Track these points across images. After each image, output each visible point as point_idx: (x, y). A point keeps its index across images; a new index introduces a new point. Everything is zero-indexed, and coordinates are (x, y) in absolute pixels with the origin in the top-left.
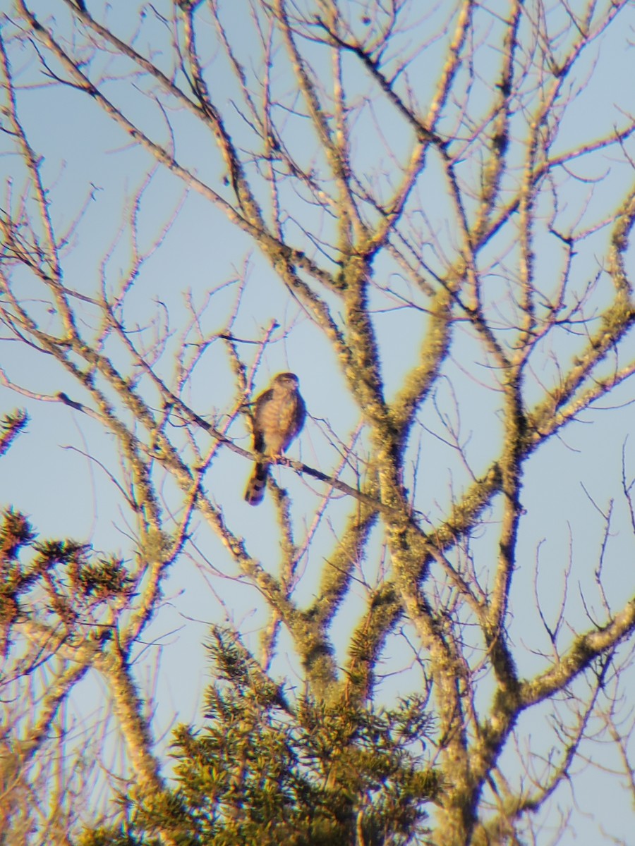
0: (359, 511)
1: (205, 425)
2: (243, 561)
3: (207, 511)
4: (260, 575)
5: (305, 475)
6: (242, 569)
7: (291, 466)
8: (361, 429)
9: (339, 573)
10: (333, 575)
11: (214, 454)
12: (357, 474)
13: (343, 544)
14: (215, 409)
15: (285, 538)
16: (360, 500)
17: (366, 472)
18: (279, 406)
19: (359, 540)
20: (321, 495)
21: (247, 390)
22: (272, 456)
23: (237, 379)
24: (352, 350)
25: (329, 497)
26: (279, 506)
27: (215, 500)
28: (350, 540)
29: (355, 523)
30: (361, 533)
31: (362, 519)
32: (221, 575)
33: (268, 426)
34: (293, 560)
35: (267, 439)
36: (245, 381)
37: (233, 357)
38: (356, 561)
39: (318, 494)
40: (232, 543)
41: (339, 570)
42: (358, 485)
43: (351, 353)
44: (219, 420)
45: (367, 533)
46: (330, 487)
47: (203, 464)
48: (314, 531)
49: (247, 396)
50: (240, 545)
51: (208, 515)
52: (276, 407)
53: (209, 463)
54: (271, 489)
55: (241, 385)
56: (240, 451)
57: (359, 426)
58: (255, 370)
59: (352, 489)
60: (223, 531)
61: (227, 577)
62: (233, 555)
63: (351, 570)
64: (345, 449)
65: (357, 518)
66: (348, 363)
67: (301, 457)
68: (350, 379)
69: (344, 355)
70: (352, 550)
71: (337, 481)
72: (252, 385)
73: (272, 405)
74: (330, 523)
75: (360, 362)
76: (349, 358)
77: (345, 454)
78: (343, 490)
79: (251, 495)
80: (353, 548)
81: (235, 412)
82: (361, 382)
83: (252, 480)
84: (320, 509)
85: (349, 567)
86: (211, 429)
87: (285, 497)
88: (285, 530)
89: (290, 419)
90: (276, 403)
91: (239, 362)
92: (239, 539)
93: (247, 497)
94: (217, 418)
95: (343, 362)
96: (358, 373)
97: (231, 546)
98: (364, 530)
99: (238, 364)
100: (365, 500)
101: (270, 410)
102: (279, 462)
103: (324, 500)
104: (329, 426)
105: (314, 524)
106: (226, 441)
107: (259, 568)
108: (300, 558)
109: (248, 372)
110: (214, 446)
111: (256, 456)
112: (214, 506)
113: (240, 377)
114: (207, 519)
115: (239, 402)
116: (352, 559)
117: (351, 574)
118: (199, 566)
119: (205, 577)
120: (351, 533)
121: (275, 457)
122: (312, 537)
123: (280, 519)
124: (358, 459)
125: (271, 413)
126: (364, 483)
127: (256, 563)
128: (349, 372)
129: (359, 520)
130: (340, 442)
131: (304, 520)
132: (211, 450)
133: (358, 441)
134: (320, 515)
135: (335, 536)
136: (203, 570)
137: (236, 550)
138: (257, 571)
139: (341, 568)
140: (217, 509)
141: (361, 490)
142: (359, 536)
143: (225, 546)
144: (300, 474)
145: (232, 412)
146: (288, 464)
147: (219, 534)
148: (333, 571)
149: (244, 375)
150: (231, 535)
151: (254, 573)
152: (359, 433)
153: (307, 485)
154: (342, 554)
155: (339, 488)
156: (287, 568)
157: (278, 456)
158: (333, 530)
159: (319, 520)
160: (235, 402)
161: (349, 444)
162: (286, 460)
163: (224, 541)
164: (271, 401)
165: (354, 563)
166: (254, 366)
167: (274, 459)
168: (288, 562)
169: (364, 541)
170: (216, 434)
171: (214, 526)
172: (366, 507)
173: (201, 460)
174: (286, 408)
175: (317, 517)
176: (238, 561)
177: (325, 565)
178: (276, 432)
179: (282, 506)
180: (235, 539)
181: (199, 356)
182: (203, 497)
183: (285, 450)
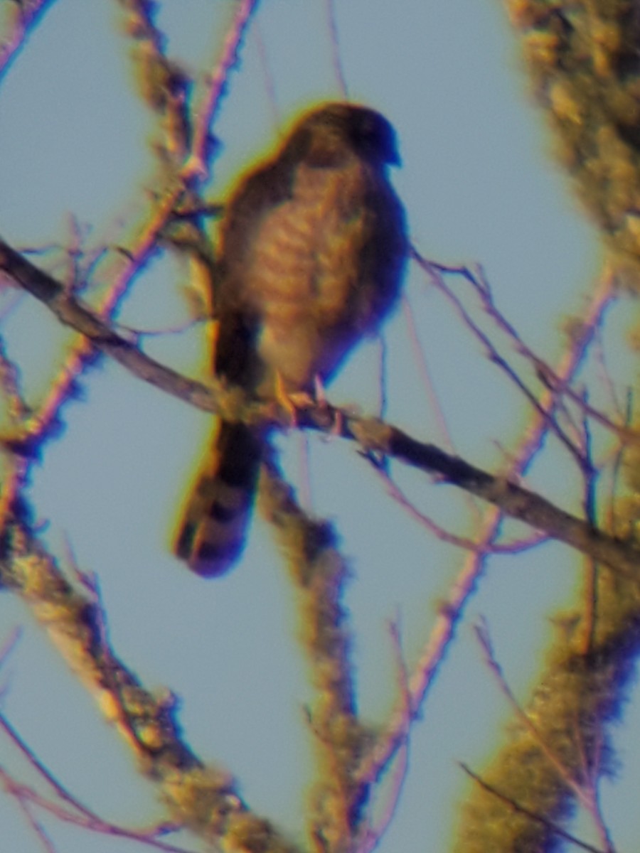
0: (593, 598)
1: (41, 284)
2: (173, 776)
3: (45, 595)
4: (236, 824)
5: (397, 466)
6: (169, 800)
7: (347, 433)
8: (603, 307)
9: (519, 821)
10: (494, 826)
11: (72, 390)
12: (587, 467)
13: (534, 717)
14: (75, 227)
15: (325, 697)
16: (595, 558)
17: (618, 460)
18: (312, 221)
19: (590, 703)
20: (455, 540)
21: (193, 163)
22: (280, 396)
23: (158, 127)
24: (574, 19)
25: (487, 548)
26: (305, 581)
27: (71, 556)
28: (556, 703)
29: (578, 642)
30: (599, 677)
31: (603, 629)
32: (94, 823)
33: (275, 293)
34: (358, 775)
35: (268, 340)
36: (183, 128)
37: (145, 46)
38: (579, 779)
39: (444, 536)
40: (134, 708)
41: (517, 809)
42: (589, 505)
43: (567, 27)
44: (92, 265)
45: (621, 678)
46: (489, 512)
47: (32, 426)
48: (430, 673)
49: (191, 182)
50: (165, 717)
51: (49, 611)
52: (303, 227)
53: (52, 425)
54: (275, 519)
55: (170, 144)
56: (164, 377)
57: (598, 297)
58: (221, 89)
59: (568, 518)
60: (100, 667)
61: (114, 831)
62: (134, 750)
63: (564, 809)
64: (544, 374)
65: (584, 625)
66: (559, 65)
67: (384, 401)
68: (562, 123)
69: (542, 38)
70: (565, 741)
71: (513, 488)
72: (210, 145)
73: (291, 218)
74: (486, 643)
75: (599, 59)
76: (562, 48)
77: (544, 396)
78: (536, 523)
79: (197, 538)
80: (569, 733)
81: (145, 238)
82: (604, 134)
83: (203, 486)
84: (454, 595)
85: (552, 800)
86: (61, 298)
87: (327, 552)
88: (327, 667)
89: (352, 272)
90: (302, 210)
91: (163, 63)
92: (161, 696)
93: (183, 546)
94: (82, 262)
95: (536, 63)
96: (593, 103)
97: (129, 720)
98: (611, 669)
99: (160, 73)
100: (615, 556)
101: (283, 236)
102: (305, 419)
103: (469, 558)
104: (485, 294)
105: (431, 648)
106: (115, 342)
107: (232, 801)
108: (380, 769)
109: (198, 100)
110: (70, 362)
111: (225, 398)
112: (72, 579)
113: (168, 119)
114: (45, 623)
115: (163, 204)
116: (563, 772)
117: (563, 823)
118: (17, 791)
119: (38, 828)
120: (560, 678)
121: (290, 401)
122: (423, 693)
123: (310, 630)
124: (588, 411)
125: (284, 248)
126: (612, 499)
127: (219, 782)
128: (561, 98)
129: (591, 634)
130: (525, 352)
131: (394, 631)
132: (61, 377)
133: (592, 350)
134: (453, 614)
135: (506, 690)
136: (33, 806)
137: (147, 735)
138: (224, 811)
139: (526, 804)
140: (80, 590)
141: (601, 521)
142: (593, 688)
143: (110, 723)
144: (380, 466)
145: (134, 239)
146: (336, 428)
147: (87, 677)
148: (495, 813)
149: (182, 111)
150: (130, 680)
151: (214, 817)
152: (599, 320)
153: (403, 501)
154: (530, 755)
155: (521, 514)
156: (334, 806)
157: (301, 398)
158: (495, 667)
159: (449, 635)
160: (147, 203)
161: (560, 363)
162: (329, 410)
163: (105, 703)
164: (284, 208)
165: (573, 785)
166: (216, 72)
167: (288, 408)
168: (335, 782)
169: (610, 709)
170: (78, 315)
171: (69, 649)
172: (617, 586)
173: (25, 411)
174: (337, 230)
175: (441, 624)
176: (154, 775)
177: (467, 792)
178: (300, 318)
179: (318, 581)
180: (144, 697)
181: (21, 40)
182: (31, 545)
183: (326, 376)
